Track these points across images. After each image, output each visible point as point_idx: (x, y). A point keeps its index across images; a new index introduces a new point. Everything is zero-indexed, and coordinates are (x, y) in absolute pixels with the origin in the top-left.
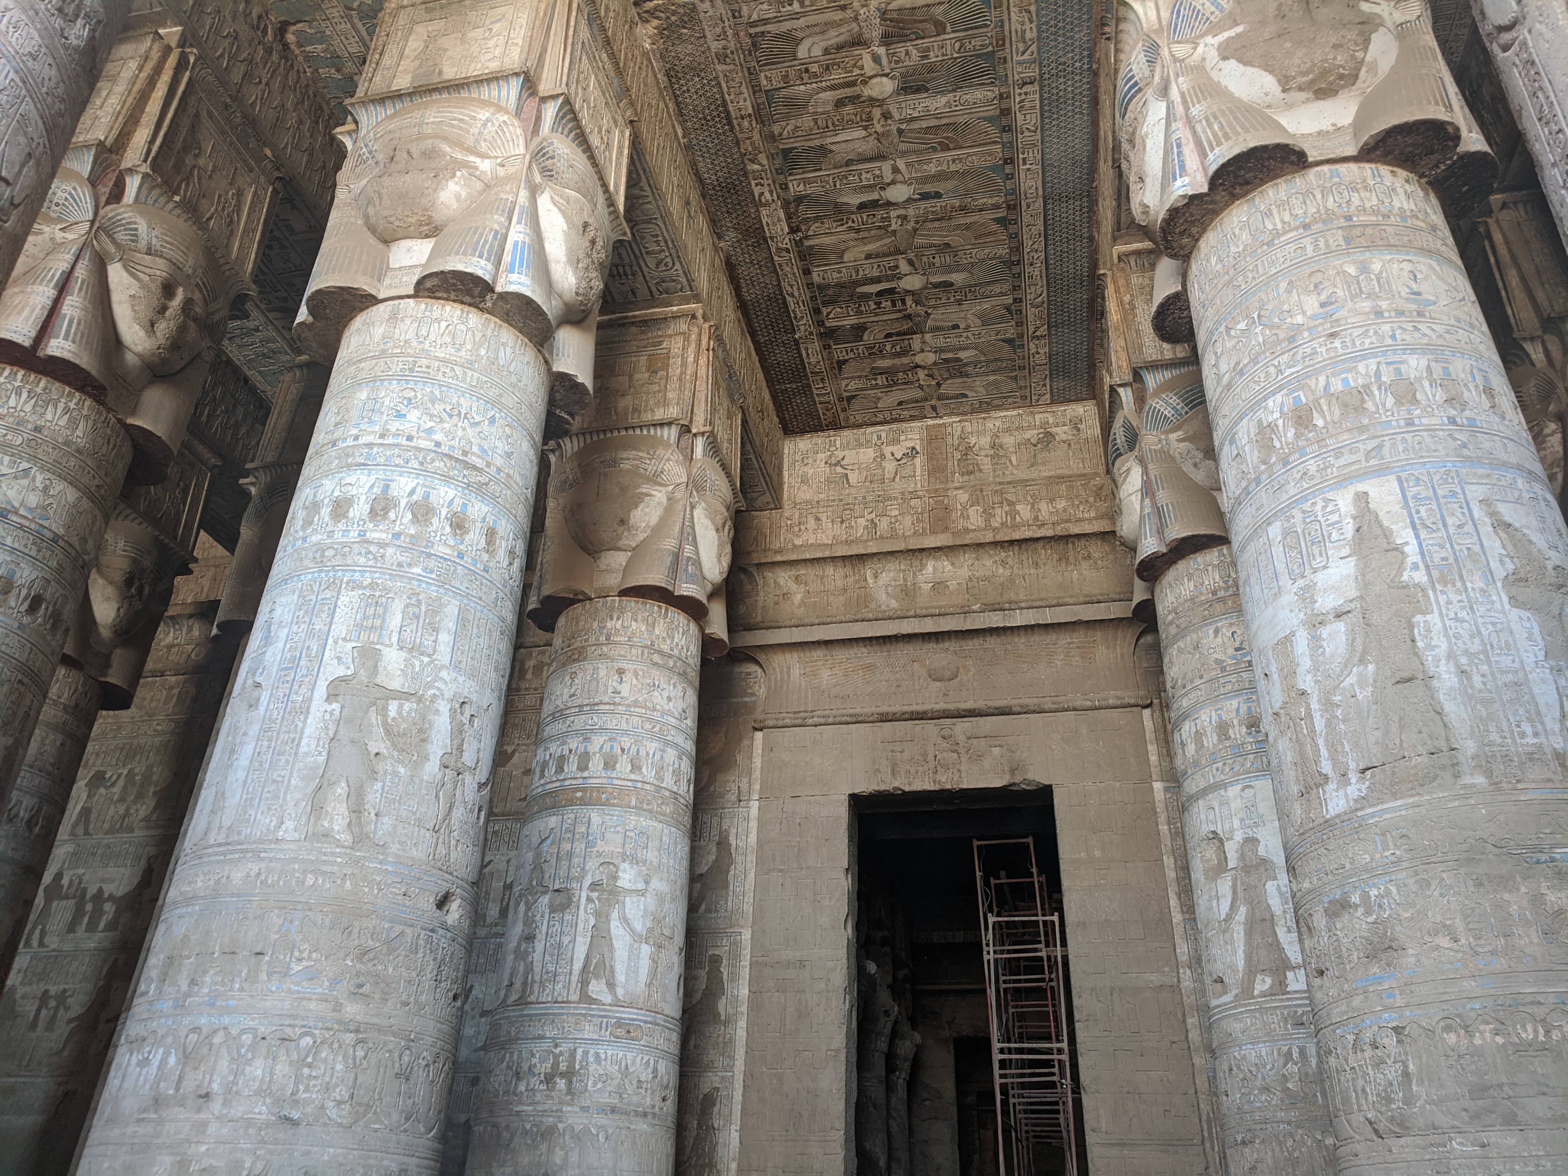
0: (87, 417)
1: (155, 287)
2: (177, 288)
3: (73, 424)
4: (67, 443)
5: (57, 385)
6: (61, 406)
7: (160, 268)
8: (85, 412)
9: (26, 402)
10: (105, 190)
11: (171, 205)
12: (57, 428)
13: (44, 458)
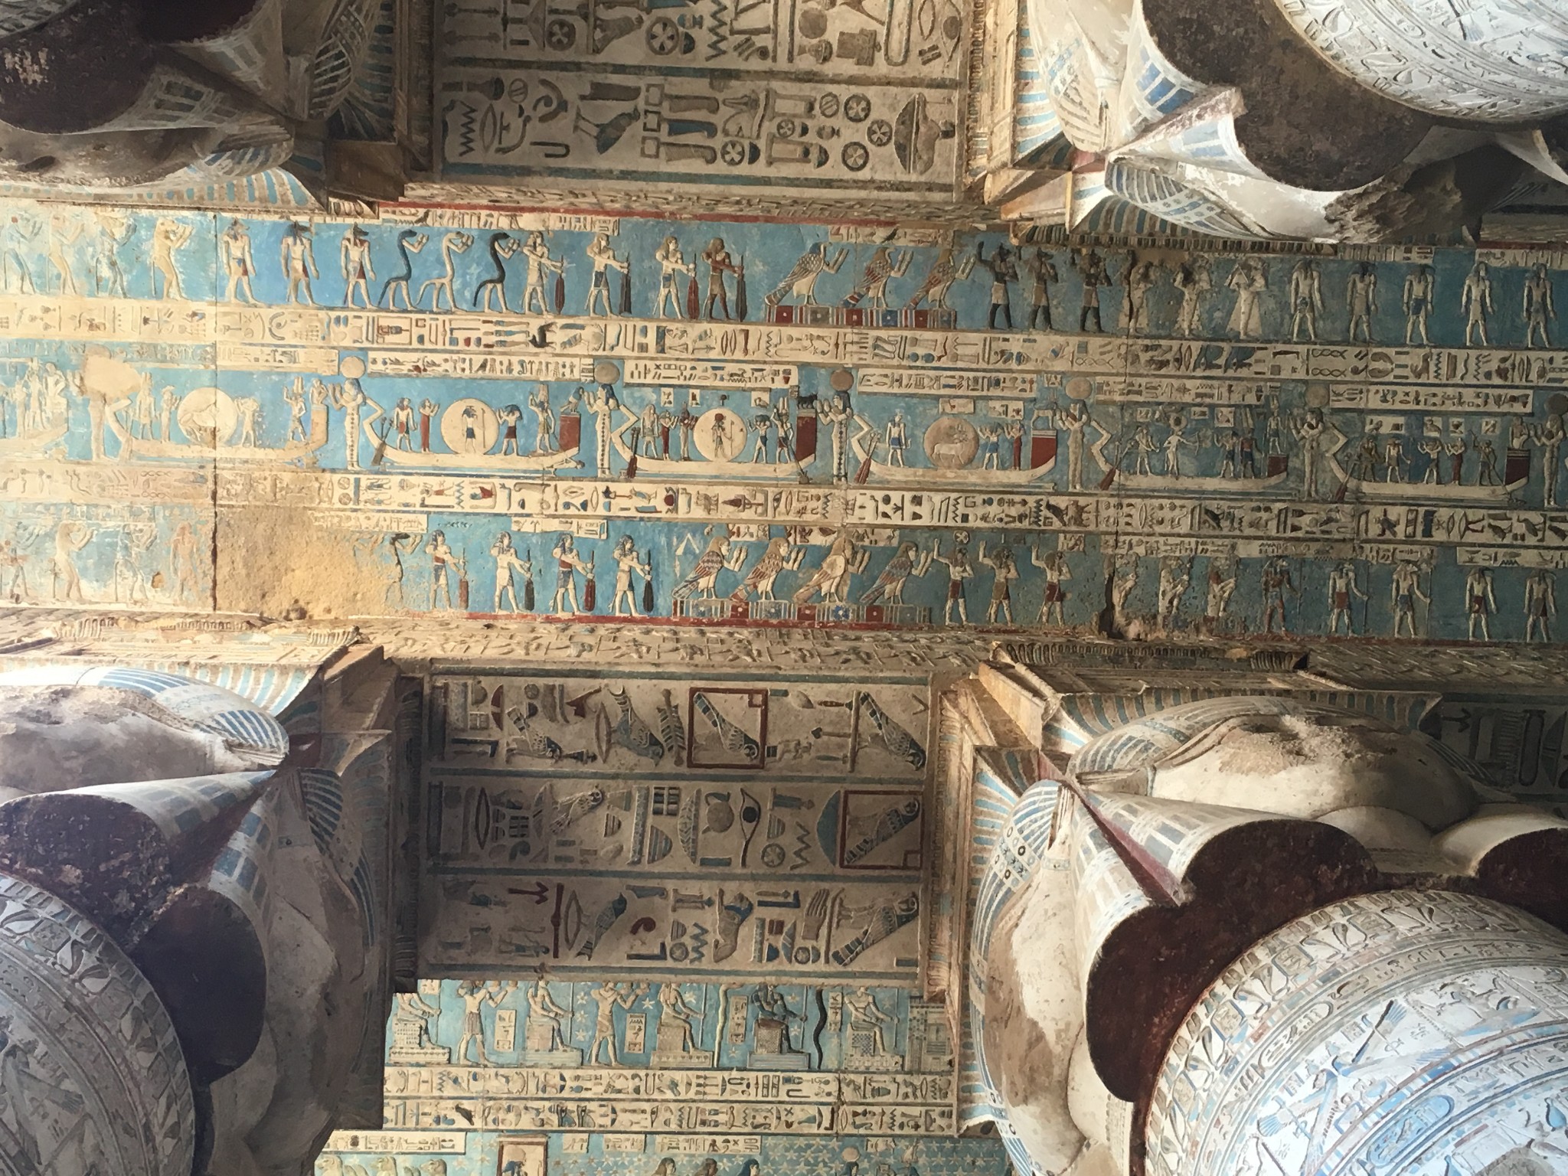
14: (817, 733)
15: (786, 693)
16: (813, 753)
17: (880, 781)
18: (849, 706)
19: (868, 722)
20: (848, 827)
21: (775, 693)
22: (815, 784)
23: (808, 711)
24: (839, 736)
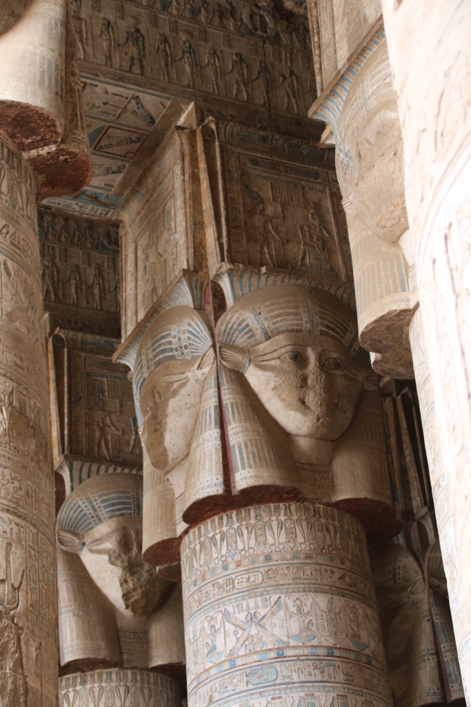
0: (299, 521)
1: (289, 365)
2: (305, 351)
3: (291, 535)
4: (295, 557)
5: (263, 507)
6: (275, 524)
7: (281, 346)
8: (295, 518)
9: (249, 538)
10: (209, 308)
11: (263, 278)
12: (281, 547)
13: (285, 582)
14: (105, 104)
15: (97, 86)
16: (100, 109)
17: (128, 127)
18: (127, 98)
19: (133, 105)
20: (104, 138)
21: (91, 84)
22: (95, 120)
23: (104, 95)
24: (116, 107)
